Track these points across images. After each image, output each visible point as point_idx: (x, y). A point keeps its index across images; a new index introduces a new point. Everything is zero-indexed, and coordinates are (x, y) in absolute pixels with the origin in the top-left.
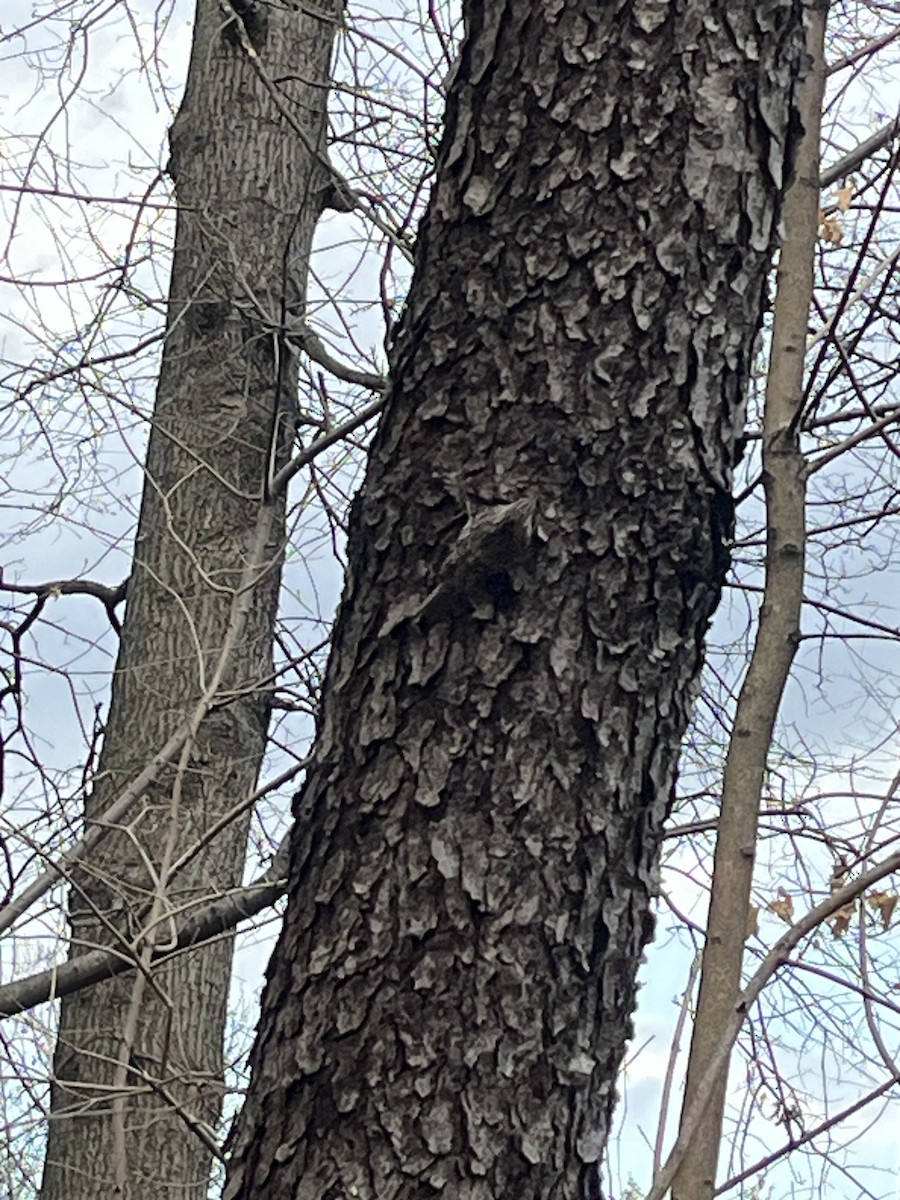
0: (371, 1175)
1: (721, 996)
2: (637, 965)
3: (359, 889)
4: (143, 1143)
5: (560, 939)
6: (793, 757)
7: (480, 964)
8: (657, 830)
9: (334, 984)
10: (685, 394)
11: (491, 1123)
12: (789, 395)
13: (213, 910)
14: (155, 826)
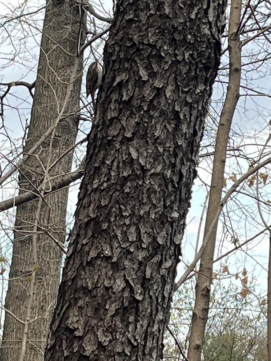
0: (112, 248)
1: (215, 203)
2: (192, 185)
3: (108, 162)
4: (42, 250)
5: (168, 177)
6: (236, 134)
7: (144, 185)
8: (198, 145)
9: (100, 191)
10: (206, 11)
11: (148, 232)
12: (236, 22)
13: (62, 180)
14: (44, 155)
